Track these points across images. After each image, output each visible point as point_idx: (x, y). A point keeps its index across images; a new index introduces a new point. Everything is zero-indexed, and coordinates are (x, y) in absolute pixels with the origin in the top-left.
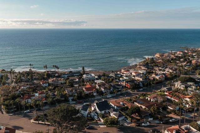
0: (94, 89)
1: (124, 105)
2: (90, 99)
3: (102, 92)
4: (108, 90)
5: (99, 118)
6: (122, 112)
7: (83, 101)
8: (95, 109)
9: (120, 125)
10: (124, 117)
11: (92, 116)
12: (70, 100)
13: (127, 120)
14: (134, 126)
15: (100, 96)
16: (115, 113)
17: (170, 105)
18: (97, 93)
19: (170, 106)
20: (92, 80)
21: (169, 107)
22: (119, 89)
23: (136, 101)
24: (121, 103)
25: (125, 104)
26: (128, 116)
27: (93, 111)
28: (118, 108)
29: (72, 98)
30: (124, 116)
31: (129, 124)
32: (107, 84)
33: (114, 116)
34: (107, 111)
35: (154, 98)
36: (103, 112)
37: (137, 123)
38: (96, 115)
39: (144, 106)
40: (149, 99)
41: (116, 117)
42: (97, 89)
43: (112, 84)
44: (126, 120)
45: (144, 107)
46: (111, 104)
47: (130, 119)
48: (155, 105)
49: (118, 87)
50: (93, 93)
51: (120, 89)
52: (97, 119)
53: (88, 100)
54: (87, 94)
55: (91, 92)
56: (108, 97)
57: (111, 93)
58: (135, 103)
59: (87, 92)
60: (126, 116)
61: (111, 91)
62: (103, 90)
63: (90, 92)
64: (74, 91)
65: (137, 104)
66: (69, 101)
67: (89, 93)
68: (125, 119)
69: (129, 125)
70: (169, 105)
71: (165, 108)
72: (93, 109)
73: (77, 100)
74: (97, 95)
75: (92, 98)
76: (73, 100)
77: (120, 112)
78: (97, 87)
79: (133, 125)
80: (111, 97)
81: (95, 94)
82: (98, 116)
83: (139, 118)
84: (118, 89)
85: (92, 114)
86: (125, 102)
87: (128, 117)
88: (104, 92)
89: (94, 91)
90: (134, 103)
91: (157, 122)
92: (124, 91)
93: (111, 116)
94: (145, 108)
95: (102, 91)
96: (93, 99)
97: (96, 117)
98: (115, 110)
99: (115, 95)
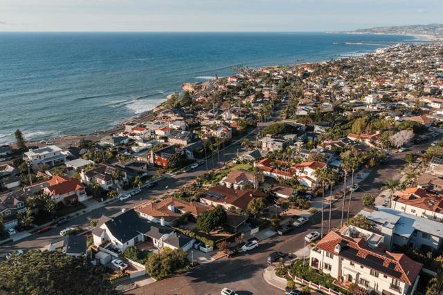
0: (78, 187)
1: (177, 210)
2: (74, 214)
3: (102, 189)
4: (116, 181)
5: (126, 261)
6: (181, 230)
7: (52, 225)
8: (106, 242)
9: (191, 266)
10: (192, 242)
11: (103, 262)
12: (12, 232)
13: (202, 248)
14: (226, 258)
15: (100, 201)
16: (165, 236)
17: (279, 189)
18: (88, 195)
19: (279, 191)
20: (56, 164)
21: (279, 195)
22: (144, 175)
23: (203, 196)
24: (170, 208)
25: (181, 208)
26: (201, 237)
27: (102, 246)
28: (168, 223)
29: (15, 223)
30: (192, 238)
31: (212, 256)
32: (108, 167)
33: (166, 245)
34: (141, 237)
35: (238, 179)
36: (131, 242)
37: (231, 249)
38: (116, 255)
39: (227, 203)
40: (228, 185)
41: (173, 248)
42: (84, 184)
43: (119, 163)
44: (199, 249)
45: (227, 206)
46: (142, 215)
47: (211, 243)
48: (251, 195)
49: (139, 169)
50: (75, 196)
51: (143, 172)
52: (123, 265)
53: (69, 217)
54: (61, 202)
55: (71, 193)
56: (122, 199)
57: (127, 187)
58: (203, 201)
59: (59, 198)
60: (198, 237)
61: (125, 182)
62: (103, 182)
63: (66, 195)
64: (16, 202)
65: (209, 202)
66: (6, 234)
67: (65, 198)
68: (196, 246)
69: (213, 259)
70: (277, 190)
71: (271, 199)
72: (97, 240)
73: (32, 227)
74: (89, 200)
75: (79, 209)
76: (19, 228)
77: (176, 231)
78: (83, 178)
79: (221, 255)
80: (129, 199)
81: (82, 199)
82: (122, 257)
83: (230, 235)
84: (141, 173)
85: (103, 256)
86: (178, 204)
87: (203, 239)
88: (106, 187)
89: (80, 189)
90: (199, 201)
91: (269, 233)
92: (157, 176)
93: (155, 248)
94: (233, 208)
95: (100, 188)
96: (81, 212)
97: (119, 261)
98: (163, 231)
99: (138, 190)
